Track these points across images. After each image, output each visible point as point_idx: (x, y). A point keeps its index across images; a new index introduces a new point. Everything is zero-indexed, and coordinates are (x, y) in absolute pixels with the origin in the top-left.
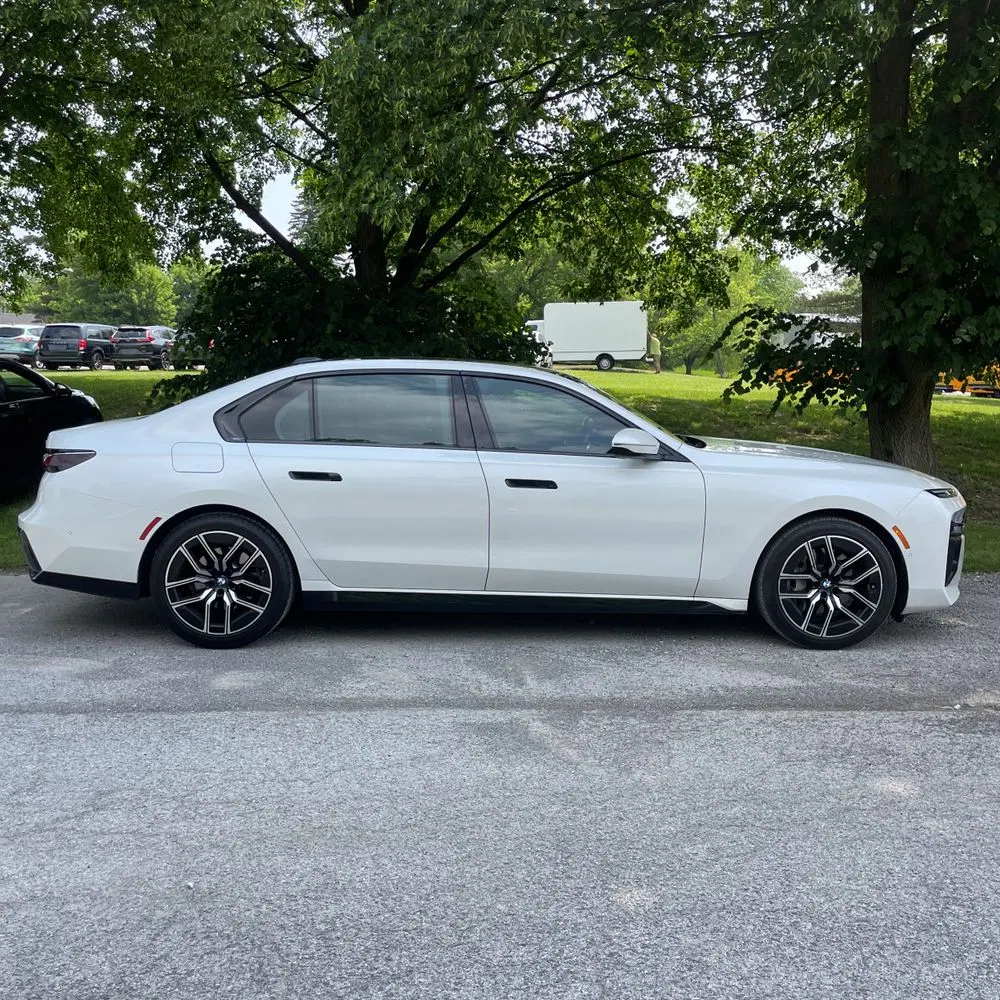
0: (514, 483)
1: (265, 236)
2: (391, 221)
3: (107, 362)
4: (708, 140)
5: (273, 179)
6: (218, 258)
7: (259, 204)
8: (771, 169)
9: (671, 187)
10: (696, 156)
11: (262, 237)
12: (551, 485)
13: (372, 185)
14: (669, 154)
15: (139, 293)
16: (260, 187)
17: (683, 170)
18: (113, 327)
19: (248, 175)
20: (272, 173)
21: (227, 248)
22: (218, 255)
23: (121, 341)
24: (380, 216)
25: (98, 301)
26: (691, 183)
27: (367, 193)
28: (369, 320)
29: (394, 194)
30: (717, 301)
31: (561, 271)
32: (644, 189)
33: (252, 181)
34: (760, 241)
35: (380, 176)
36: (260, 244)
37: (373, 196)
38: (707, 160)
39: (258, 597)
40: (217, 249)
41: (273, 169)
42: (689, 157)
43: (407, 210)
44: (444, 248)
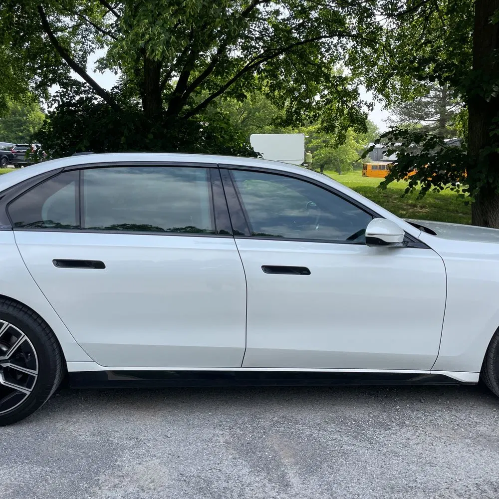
0: (270, 269)
1: (85, 83)
2: (161, 55)
3: (10, 163)
4: (354, 32)
5: (94, 52)
6: (57, 98)
7: (85, 67)
8: (390, 51)
9: (333, 60)
10: (348, 42)
11: (84, 84)
12: (304, 271)
13: (147, 29)
14: (332, 40)
15: (34, 127)
16: (85, 57)
17: (340, 50)
18: (14, 144)
19: (78, 49)
20: (93, 48)
21: (63, 92)
22: (57, 96)
23: (17, 152)
24: (153, 51)
25: (12, 131)
26: (345, 58)
27: (143, 35)
28: (151, 136)
29: (163, 35)
30: (360, 129)
31: (257, 117)
32: (318, 61)
33: (81, 53)
34: (382, 94)
35: (152, 23)
36: (83, 88)
37: (147, 36)
38: (354, 44)
39: (25, 380)
40: (57, 92)
41: (94, 46)
42: (344, 42)
43: (172, 48)
44: (197, 93)
